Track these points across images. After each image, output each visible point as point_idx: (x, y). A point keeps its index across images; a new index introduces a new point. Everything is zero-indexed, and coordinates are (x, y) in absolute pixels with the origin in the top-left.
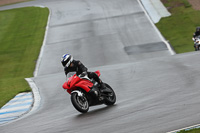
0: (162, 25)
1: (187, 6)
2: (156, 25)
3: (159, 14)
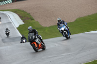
1: (32, 19)
2: (17, 28)
3: (18, 23)
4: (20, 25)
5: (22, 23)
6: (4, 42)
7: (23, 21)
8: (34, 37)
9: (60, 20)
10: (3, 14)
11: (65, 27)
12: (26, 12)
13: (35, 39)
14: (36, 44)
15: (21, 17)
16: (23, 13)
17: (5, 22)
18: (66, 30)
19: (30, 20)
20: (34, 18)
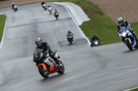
0: (84, 27)
1: (101, 14)
2: (80, 26)
3: (82, 19)
4: (84, 22)
5: (86, 19)
6: (61, 46)
7: (89, 17)
8: (42, 55)
9: (122, 21)
10: (60, 6)
11: (128, 31)
12: (93, 4)
13: (44, 57)
14: (44, 66)
15: (86, 11)
16: (88, 4)
17: (63, 18)
18: (130, 37)
19: (98, 15)
20: (104, 11)
